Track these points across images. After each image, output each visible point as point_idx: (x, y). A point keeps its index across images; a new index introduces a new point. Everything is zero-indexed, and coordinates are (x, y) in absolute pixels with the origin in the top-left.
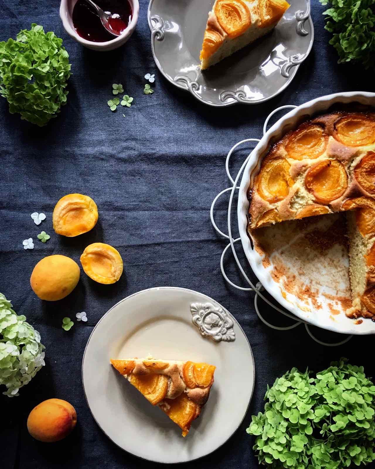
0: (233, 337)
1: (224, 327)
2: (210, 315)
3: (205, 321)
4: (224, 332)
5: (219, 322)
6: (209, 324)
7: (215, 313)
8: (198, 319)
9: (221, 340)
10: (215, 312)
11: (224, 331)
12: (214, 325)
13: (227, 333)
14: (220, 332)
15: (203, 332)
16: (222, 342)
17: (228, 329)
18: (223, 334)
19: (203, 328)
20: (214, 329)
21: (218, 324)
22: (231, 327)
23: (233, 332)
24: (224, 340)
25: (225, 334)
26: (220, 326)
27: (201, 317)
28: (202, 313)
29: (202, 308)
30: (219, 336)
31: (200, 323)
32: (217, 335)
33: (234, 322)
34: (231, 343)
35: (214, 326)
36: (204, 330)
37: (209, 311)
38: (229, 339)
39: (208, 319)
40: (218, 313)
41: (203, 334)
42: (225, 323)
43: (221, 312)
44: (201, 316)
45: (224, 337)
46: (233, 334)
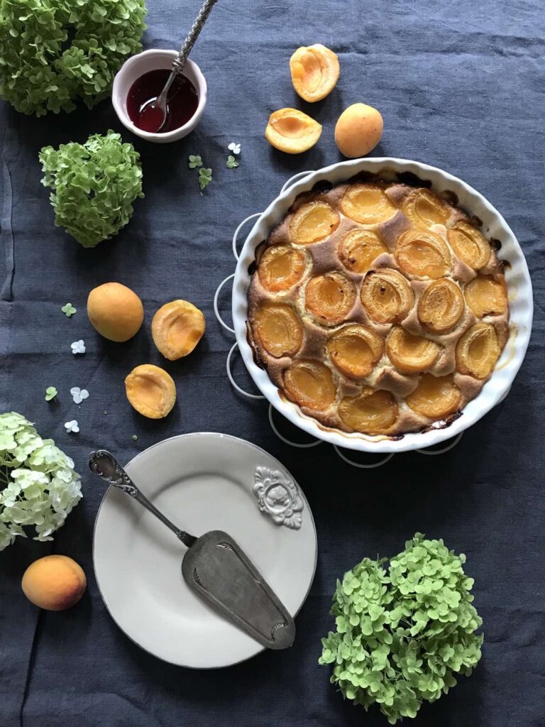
0: (298, 525)
1: (290, 508)
2: (277, 488)
3: (269, 494)
4: (289, 515)
5: (286, 499)
6: (273, 499)
7: (284, 487)
8: (260, 488)
9: (281, 524)
10: (284, 485)
11: (289, 512)
12: (279, 502)
13: (293, 517)
14: (283, 513)
15: (263, 506)
16: (283, 527)
17: (295, 511)
18: (286, 517)
19: (263, 502)
20: (277, 506)
21: (283, 502)
22: (300, 511)
23: (300, 517)
24: (285, 525)
25: (289, 517)
26: (286, 505)
27: (265, 487)
28: (267, 482)
29: (269, 476)
30: (281, 517)
31: (261, 494)
32: (278, 515)
33: (305, 505)
34: (293, 531)
35: (278, 504)
36: (265, 505)
37: (277, 482)
38: (292, 525)
39: (273, 492)
40: (289, 488)
41: (262, 509)
42: (293, 503)
43: (292, 488)
44: (266, 485)
45: (287, 521)
46: (299, 519)
